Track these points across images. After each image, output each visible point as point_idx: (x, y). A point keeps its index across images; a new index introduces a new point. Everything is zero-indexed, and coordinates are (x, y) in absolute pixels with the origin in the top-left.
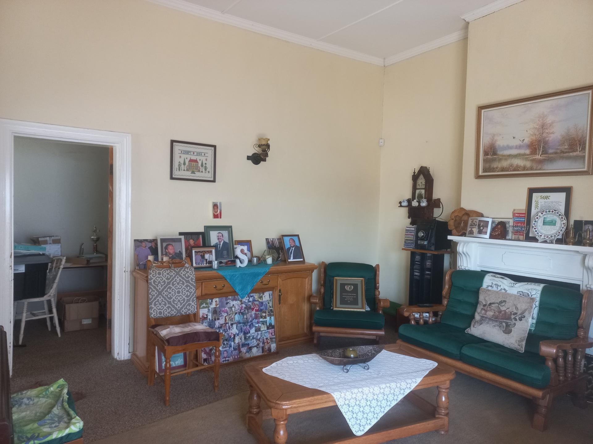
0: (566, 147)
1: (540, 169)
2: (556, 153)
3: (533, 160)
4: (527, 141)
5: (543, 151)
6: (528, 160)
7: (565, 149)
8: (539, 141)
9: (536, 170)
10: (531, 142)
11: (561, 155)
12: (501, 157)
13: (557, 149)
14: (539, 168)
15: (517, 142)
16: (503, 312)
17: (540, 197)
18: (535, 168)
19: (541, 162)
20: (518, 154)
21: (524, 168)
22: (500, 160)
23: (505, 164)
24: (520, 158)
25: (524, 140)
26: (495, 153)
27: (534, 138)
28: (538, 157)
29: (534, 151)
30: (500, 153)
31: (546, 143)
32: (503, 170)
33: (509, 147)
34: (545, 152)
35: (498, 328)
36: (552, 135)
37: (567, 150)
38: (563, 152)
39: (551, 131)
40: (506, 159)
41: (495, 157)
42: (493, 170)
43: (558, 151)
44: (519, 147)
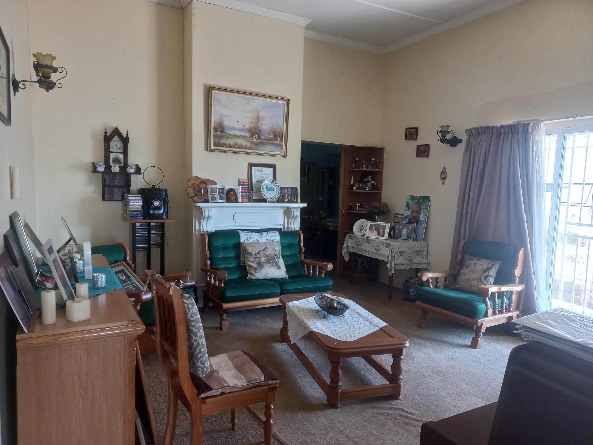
0: (272, 136)
1: (256, 150)
2: (266, 139)
3: (252, 142)
4: (247, 126)
5: (258, 136)
6: (248, 141)
7: (271, 137)
8: (256, 128)
9: (254, 150)
10: (250, 128)
11: (268, 142)
12: (228, 136)
13: (267, 137)
14: (256, 148)
15: (239, 126)
16: (269, 256)
17: (257, 170)
18: (253, 148)
19: (257, 144)
20: (241, 135)
21: (246, 148)
22: (227, 138)
23: (231, 141)
24: (243, 139)
25: (245, 125)
26: (223, 131)
27: (252, 125)
28: (255, 140)
29: (252, 136)
30: (227, 132)
31: (260, 131)
32: (230, 146)
33: (234, 129)
34: (259, 138)
35: (272, 267)
36: (263, 126)
37: (272, 139)
38: (271, 140)
39: (263, 123)
40: (232, 138)
41: (223, 134)
42: (222, 145)
43: (267, 138)
44: (241, 130)
